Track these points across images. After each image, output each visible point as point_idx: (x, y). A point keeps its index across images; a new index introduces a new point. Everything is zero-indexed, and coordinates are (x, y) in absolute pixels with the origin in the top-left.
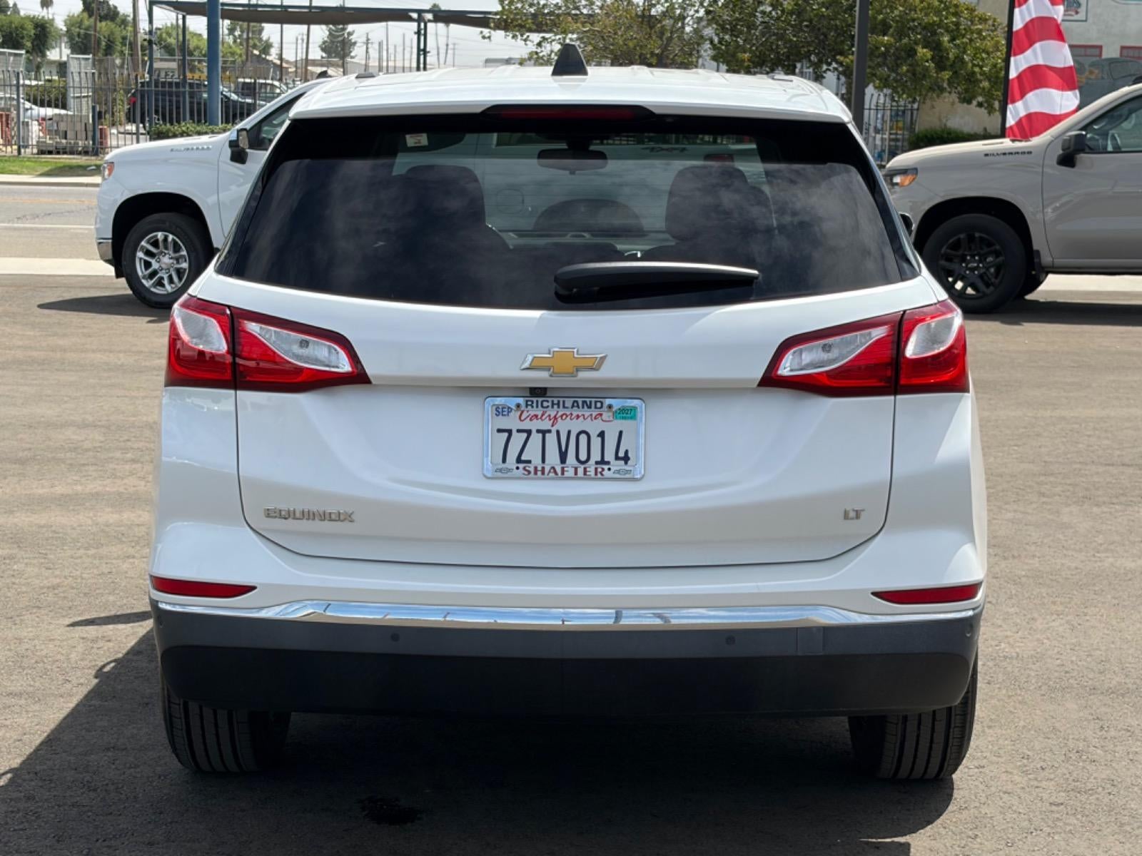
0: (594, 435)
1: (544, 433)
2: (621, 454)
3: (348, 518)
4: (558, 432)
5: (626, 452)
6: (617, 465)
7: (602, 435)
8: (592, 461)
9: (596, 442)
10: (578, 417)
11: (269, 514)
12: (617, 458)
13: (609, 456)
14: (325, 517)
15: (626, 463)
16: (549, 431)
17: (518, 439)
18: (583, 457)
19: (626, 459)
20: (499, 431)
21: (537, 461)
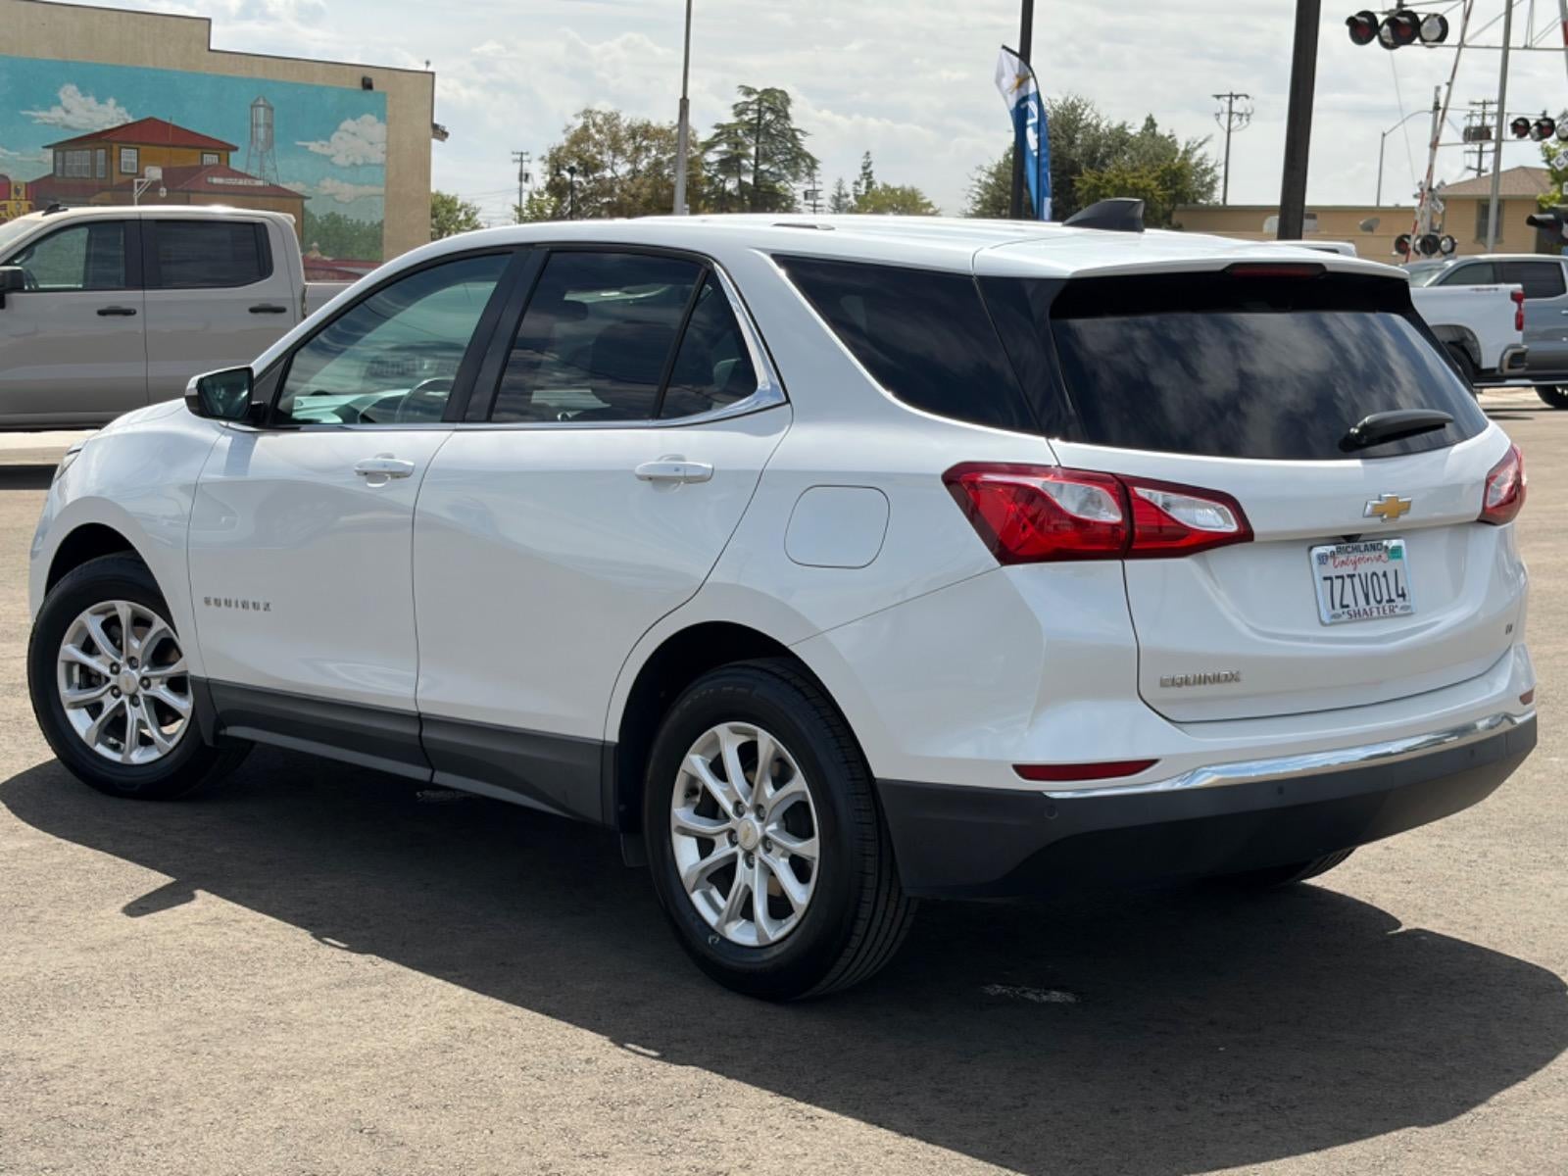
0: (1380, 574)
1: (1351, 576)
2: (1400, 592)
3: (1233, 678)
4: (1360, 575)
5: (1403, 589)
6: (1399, 602)
7: (1385, 575)
8: (1384, 600)
9: (1382, 580)
10: (1368, 560)
11: (1163, 684)
12: (1399, 596)
13: (1394, 596)
14: (1217, 679)
15: (1404, 599)
16: (1354, 575)
17: (1338, 583)
18: (1378, 598)
19: (1403, 595)
20: (1325, 579)
21: (1352, 604)
